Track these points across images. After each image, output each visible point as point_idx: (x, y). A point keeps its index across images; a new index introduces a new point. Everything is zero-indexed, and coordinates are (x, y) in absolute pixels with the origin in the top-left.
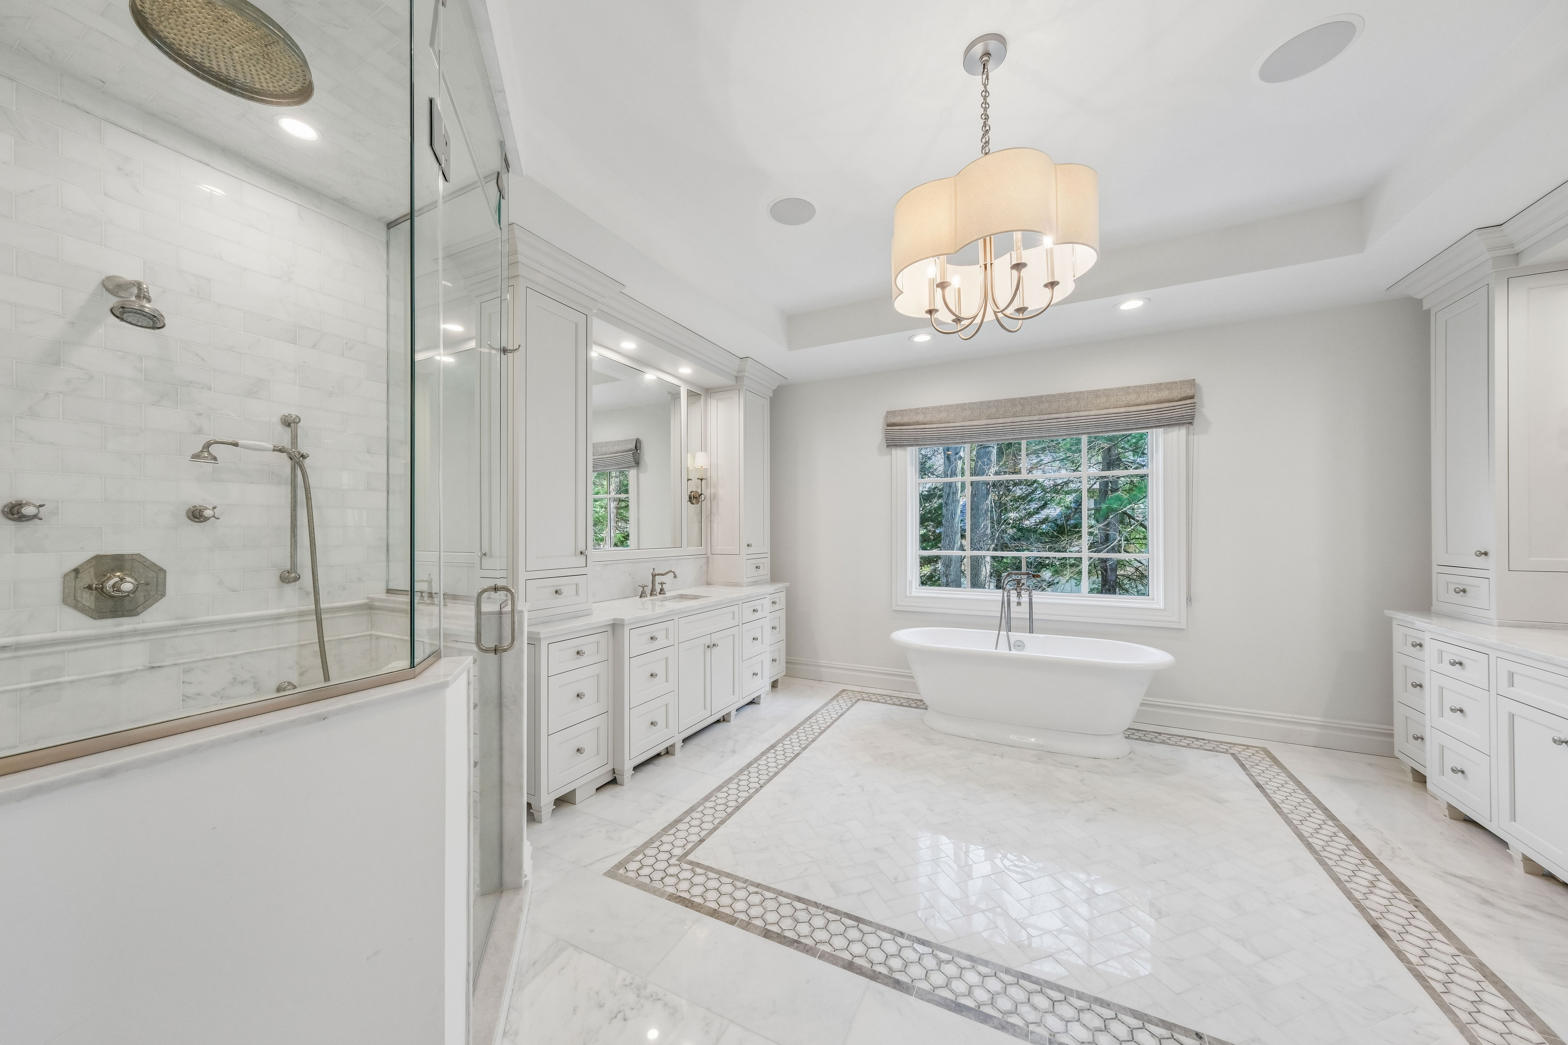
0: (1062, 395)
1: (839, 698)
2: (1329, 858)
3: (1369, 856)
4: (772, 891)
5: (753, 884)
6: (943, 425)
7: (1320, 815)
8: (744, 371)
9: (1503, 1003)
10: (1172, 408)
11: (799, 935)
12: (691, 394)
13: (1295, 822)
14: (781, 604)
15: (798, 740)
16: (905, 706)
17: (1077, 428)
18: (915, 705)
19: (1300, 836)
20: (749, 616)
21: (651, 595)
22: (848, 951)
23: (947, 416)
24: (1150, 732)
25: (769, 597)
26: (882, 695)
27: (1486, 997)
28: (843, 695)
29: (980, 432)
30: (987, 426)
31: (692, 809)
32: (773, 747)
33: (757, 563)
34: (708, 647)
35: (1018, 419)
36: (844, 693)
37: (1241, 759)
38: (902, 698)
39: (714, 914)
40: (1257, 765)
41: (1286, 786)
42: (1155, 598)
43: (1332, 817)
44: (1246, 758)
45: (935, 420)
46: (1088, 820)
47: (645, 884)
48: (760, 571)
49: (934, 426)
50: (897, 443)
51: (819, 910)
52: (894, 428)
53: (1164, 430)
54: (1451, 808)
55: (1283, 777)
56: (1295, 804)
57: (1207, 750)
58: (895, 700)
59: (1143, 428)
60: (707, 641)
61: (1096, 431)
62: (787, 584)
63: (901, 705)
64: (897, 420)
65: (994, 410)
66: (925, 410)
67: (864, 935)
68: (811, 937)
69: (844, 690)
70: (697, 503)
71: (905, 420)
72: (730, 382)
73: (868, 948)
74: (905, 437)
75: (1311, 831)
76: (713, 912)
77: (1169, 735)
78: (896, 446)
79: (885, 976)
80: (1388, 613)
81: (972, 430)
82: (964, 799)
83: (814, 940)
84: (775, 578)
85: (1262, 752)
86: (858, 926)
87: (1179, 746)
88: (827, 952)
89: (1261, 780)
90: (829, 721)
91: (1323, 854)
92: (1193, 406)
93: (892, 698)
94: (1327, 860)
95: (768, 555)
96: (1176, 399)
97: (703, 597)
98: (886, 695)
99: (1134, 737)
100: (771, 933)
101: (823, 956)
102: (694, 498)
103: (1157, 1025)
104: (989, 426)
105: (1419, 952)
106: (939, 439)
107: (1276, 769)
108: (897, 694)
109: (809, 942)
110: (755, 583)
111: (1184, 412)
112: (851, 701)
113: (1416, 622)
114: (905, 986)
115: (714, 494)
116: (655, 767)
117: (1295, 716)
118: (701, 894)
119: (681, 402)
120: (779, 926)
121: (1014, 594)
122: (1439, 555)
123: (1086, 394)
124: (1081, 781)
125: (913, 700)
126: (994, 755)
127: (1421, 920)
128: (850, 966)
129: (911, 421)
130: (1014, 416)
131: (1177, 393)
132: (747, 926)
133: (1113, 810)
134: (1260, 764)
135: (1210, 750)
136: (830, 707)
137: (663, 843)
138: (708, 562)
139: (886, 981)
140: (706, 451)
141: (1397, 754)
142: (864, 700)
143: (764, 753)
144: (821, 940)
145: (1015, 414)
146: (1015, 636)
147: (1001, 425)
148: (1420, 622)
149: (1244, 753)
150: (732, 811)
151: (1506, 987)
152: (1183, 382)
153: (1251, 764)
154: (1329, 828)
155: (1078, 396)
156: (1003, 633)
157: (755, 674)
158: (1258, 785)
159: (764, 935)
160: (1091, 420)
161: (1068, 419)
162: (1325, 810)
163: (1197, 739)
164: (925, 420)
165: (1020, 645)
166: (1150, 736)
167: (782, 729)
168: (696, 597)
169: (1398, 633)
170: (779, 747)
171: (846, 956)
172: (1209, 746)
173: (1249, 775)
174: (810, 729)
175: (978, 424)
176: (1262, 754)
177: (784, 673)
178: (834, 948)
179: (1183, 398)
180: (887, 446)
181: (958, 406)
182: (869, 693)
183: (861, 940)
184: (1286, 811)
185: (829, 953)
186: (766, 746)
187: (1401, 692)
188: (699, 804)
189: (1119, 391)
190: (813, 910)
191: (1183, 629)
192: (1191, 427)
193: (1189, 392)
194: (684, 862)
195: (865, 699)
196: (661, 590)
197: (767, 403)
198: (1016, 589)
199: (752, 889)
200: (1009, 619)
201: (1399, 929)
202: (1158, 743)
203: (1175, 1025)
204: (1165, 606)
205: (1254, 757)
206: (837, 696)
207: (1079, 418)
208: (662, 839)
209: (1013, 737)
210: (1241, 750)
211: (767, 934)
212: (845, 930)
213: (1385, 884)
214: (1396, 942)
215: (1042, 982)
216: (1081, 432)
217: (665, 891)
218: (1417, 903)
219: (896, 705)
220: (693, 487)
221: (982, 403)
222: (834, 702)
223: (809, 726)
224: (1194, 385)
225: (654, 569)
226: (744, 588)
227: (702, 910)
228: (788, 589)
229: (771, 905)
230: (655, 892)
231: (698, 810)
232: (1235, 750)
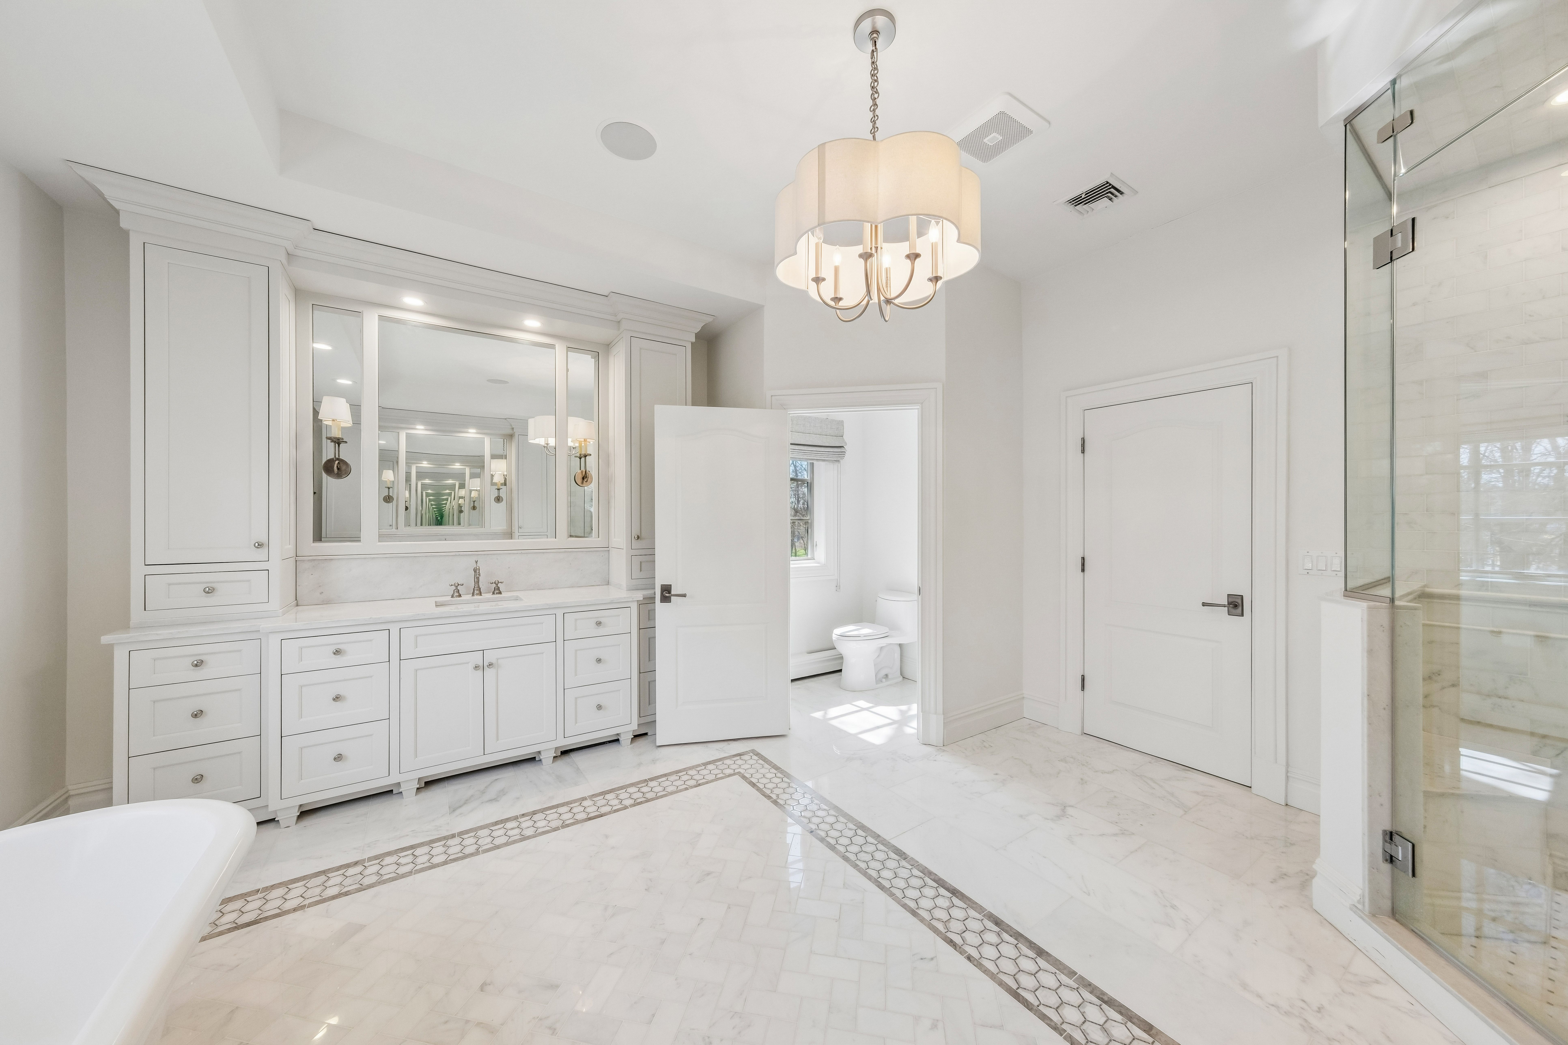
22: (1040, 967)
67: (1015, 975)
68: (1083, 999)
73: (1015, 960)
79: (1007, 932)
83: (1080, 994)
86: (1018, 988)
101: (1071, 973)
114: (992, 919)
128: (1041, 952)
139: (1008, 929)
144: (1071, 990)
171: (1042, 963)
183: (1019, 971)
185: (1063, 973)
212: (1037, 990)
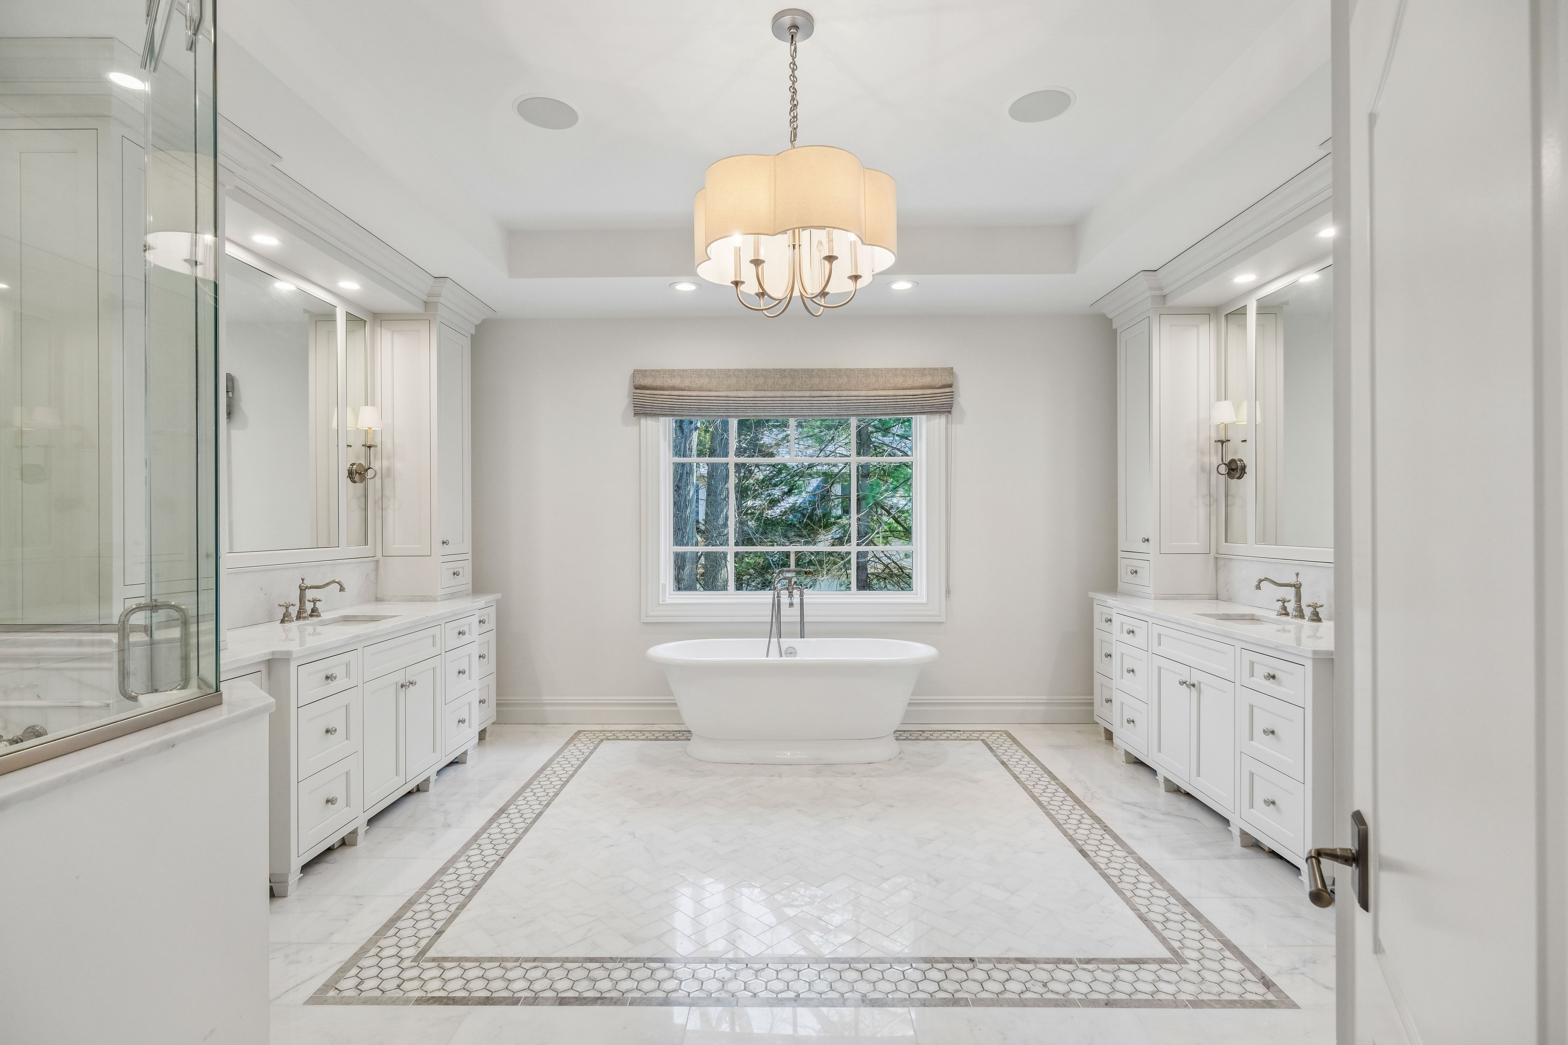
0: (833, 371)
1: (576, 741)
2: (1053, 810)
3: (1078, 802)
4: (555, 960)
5: (527, 960)
6: (704, 393)
7: (1046, 778)
8: (439, 295)
9: (1149, 879)
10: (934, 395)
11: (600, 992)
12: (351, 318)
13: (1030, 787)
14: (491, 624)
15: (535, 798)
16: (662, 740)
17: (848, 409)
18: (673, 738)
19: (1033, 797)
20: (453, 641)
21: (299, 618)
22: (660, 990)
23: (709, 383)
24: (915, 731)
25: (477, 613)
26: (631, 731)
27: (1141, 878)
28: (580, 738)
29: (747, 405)
30: (755, 399)
31: (411, 902)
32: (502, 810)
33: (455, 568)
34: (402, 686)
35: (789, 394)
36: (581, 735)
37: (989, 743)
38: (656, 731)
39: (487, 1001)
40: (1001, 746)
41: (1023, 759)
42: (919, 593)
43: (1054, 778)
44: (993, 742)
45: (694, 386)
46: (871, 820)
47: (377, 998)
48: (459, 579)
49: (694, 393)
50: (648, 411)
51: (617, 964)
52: (645, 392)
53: (927, 416)
54: (1127, 754)
55: (1020, 753)
56: (1029, 773)
57: (963, 740)
58: (647, 734)
59: (909, 413)
60: (400, 678)
61: (866, 413)
62: (498, 596)
63: (657, 739)
64: (648, 381)
65: (762, 381)
66: (682, 373)
68: (616, 990)
69: (579, 732)
70: (361, 481)
71: (659, 382)
72: (416, 308)
73: (681, 982)
74: (658, 405)
75: (1040, 791)
76: (486, 1000)
77: (931, 731)
78: (646, 415)
79: (704, 1000)
80: (1091, 594)
81: (738, 402)
82: (750, 824)
83: (620, 991)
84: (478, 588)
85: (1004, 735)
87: (940, 740)
88: (637, 998)
89: (1005, 758)
90: (571, 770)
91: (1049, 807)
92: (951, 395)
93: (644, 733)
94: (1051, 811)
95: (469, 556)
96: (938, 386)
97: (385, 617)
98: (636, 731)
99: (902, 738)
100: (567, 999)
101: (634, 1002)
102: (357, 474)
103: (942, 962)
104: (757, 399)
105: (1106, 861)
106: (700, 409)
107: (1015, 747)
108: (649, 728)
109: (615, 994)
110: (453, 596)
111: (944, 400)
112: (592, 742)
113: (1108, 600)
115: (389, 469)
116: (330, 865)
117: (1029, 697)
118: (462, 987)
119: (336, 331)
120: (575, 990)
121: (784, 594)
122: (1122, 545)
123: (856, 371)
124: (860, 786)
125: (669, 732)
126: (772, 776)
127: (1108, 839)
128: (666, 1002)
129: (666, 385)
130: (784, 389)
131: (939, 380)
132: (535, 1000)
133: (891, 806)
134: (1003, 745)
135: (965, 740)
136: (566, 753)
137: (382, 949)
138: (377, 568)
140: (373, 404)
141: (1096, 719)
142: (609, 740)
143: (492, 821)
144: (627, 989)
145: (784, 388)
146: (786, 642)
147: (770, 399)
148: (1110, 600)
149: (991, 737)
150: (471, 892)
151: (1152, 869)
152: (944, 370)
153: (997, 746)
154: (1053, 787)
155: (849, 372)
156: (774, 640)
157: (461, 721)
158: (1003, 763)
159: (559, 1003)
160: (861, 401)
161: (839, 398)
162: (1050, 774)
163: (954, 731)
164: (682, 385)
165: (792, 652)
166: (915, 735)
167: (510, 788)
168: (373, 619)
169: (1097, 610)
170: (512, 809)
171: (660, 995)
172: (964, 736)
173: (996, 756)
174: (548, 782)
175: (745, 396)
176: (1005, 737)
177: (494, 719)
178: (644, 992)
179: (944, 385)
180: (636, 414)
181: (721, 371)
182: (614, 731)
183: (672, 977)
184: (1023, 780)
185: (640, 998)
186: (492, 812)
187: (1099, 664)
188: (419, 895)
189: (887, 372)
190: (609, 965)
191: (942, 623)
192: (950, 416)
193: (947, 380)
194: (424, 961)
195: (610, 738)
196: (313, 611)
197: (467, 343)
198: (788, 589)
199: (527, 965)
200: (779, 623)
201: (1095, 848)
202: (922, 740)
203: (954, 958)
204: (928, 601)
205: (998, 740)
206: (572, 739)
207: (849, 398)
208: (379, 944)
209: (788, 755)
210: (988, 735)
211: (562, 1002)
213: (1088, 820)
214: (1093, 858)
215: (849, 960)
216: (851, 413)
217: (408, 997)
218: (1106, 829)
219: (651, 740)
220: (355, 456)
221: (749, 371)
222: (571, 747)
223: (545, 779)
224: (952, 374)
225: (303, 580)
226: (439, 603)
227: (469, 1002)
228: (498, 602)
229: (559, 974)
230: (394, 1001)
231: (420, 901)
232: (984, 736)
